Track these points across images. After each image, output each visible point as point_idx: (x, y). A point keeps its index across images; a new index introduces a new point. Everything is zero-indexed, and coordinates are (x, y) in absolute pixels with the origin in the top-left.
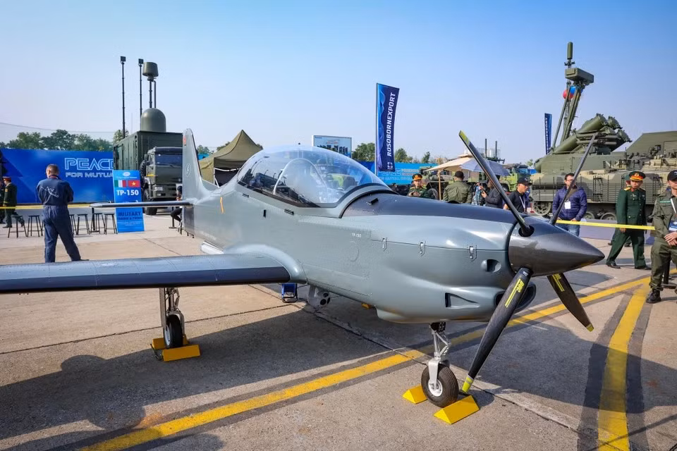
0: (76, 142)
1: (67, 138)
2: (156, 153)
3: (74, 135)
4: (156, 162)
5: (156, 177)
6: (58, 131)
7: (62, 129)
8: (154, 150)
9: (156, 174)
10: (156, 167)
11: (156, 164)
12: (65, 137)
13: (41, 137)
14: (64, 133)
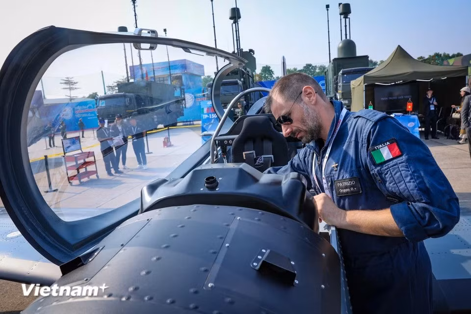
0: (317, 71)
1: (312, 69)
2: (343, 74)
3: (316, 66)
4: (343, 81)
5: (342, 93)
6: (307, 65)
7: (309, 63)
8: (341, 72)
9: (342, 91)
10: (343, 85)
11: (343, 83)
12: (311, 68)
13: (298, 70)
14: (310, 65)
